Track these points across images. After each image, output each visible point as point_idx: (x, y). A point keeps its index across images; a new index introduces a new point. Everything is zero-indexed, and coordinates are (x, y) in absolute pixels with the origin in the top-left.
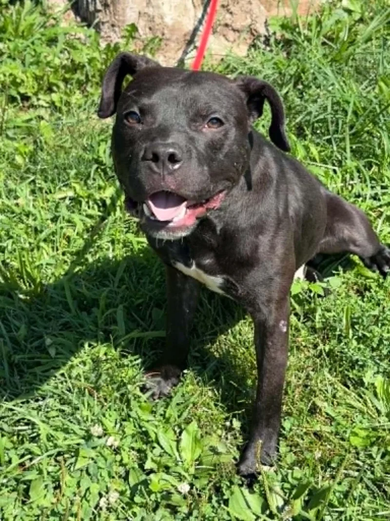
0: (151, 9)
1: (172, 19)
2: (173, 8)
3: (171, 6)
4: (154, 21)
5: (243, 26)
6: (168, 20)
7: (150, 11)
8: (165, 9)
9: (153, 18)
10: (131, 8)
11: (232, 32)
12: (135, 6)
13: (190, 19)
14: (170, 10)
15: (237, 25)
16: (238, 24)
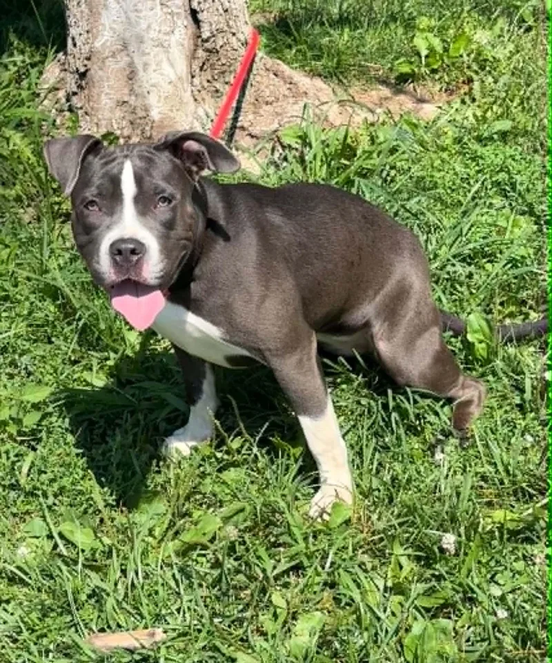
0: (133, 98)
1: (160, 113)
2: (162, 99)
3: (160, 97)
4: (136, 114)
5: (265, 132)
6: (155, 114)
7: (132, 100)
8: (152, 100)
9: (134, 109)
10: (107, 94)
11: (248, 138)
12: (112, 92)
13: (187, 115)
14: (159, 101)
15: (256, 130)
16: (258, 128)
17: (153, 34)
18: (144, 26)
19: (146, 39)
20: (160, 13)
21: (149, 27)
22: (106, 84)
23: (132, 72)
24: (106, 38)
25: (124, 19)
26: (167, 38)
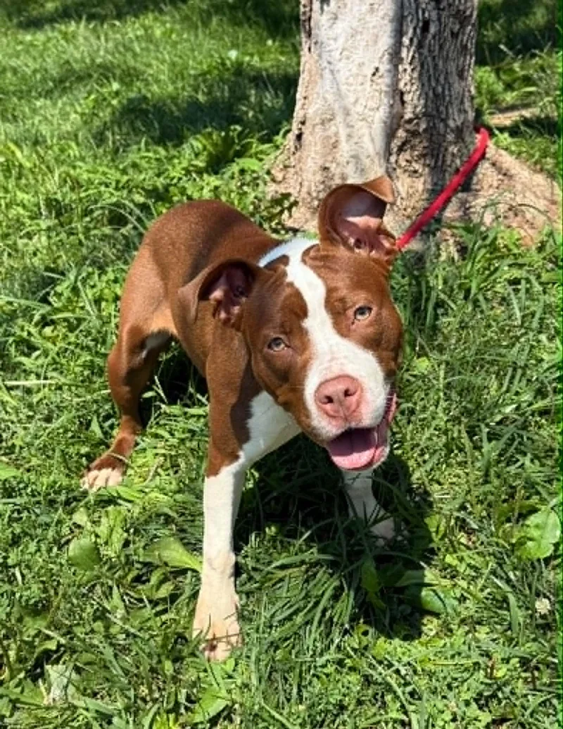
17: (359, 108)
18: (352, 100)
19: (352, 112)
20: (369, 89)
21: (356, 101)
22: (313, 149)
23: (337, 141)
24: (317, 106)
25: (335, 90)
26: (371, 113)
